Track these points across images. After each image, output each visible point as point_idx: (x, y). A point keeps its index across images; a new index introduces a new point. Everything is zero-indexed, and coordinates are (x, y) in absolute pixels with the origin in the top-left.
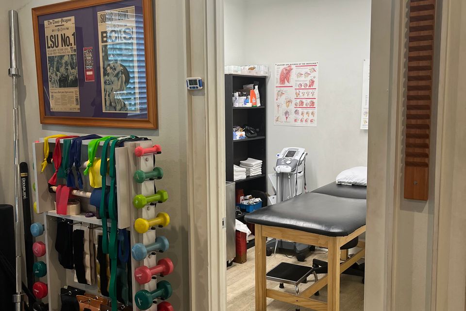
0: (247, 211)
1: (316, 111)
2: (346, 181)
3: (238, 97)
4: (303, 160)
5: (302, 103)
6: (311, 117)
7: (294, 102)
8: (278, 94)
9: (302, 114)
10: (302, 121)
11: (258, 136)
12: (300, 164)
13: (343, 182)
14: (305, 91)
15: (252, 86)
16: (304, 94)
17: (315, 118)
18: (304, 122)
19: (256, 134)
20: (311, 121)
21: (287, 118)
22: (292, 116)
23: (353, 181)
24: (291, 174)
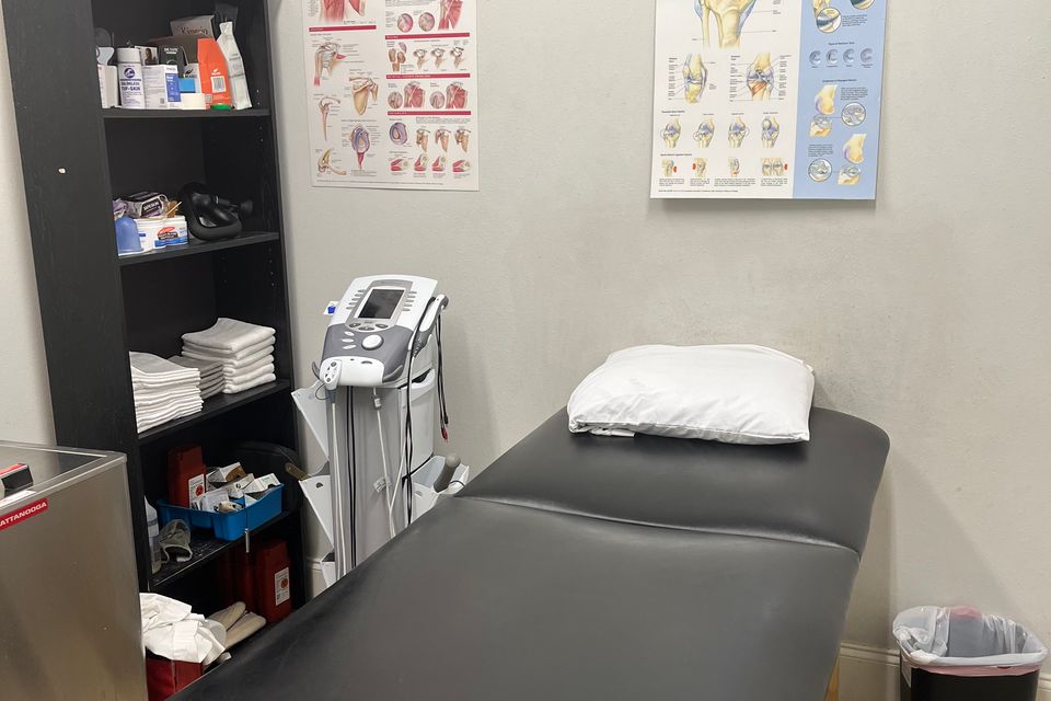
0: (218, 534)
1: (471, 125)
2: (612, 420)
3: (137, 69)
4: (430, 331)
5: (417, 94)
6: (454, 153)
7: (385, 90)
8: (320, 62)
9: (421, 139)
10: (419, 167)
11: (246, 230)
12: (419, 346)
13: (598, 426)
14: (428, 45)
15: (204, 22)
16: (422, 58)
17: (472, 156)
18: (429, 171)
19: (237, 226)
20: (457, 167)
21: (361, 155)
22: (382, 150)
23: (640, 419)
24: (382, 391)
